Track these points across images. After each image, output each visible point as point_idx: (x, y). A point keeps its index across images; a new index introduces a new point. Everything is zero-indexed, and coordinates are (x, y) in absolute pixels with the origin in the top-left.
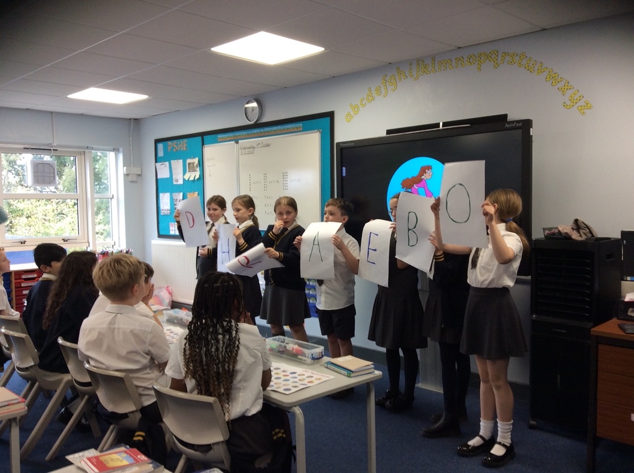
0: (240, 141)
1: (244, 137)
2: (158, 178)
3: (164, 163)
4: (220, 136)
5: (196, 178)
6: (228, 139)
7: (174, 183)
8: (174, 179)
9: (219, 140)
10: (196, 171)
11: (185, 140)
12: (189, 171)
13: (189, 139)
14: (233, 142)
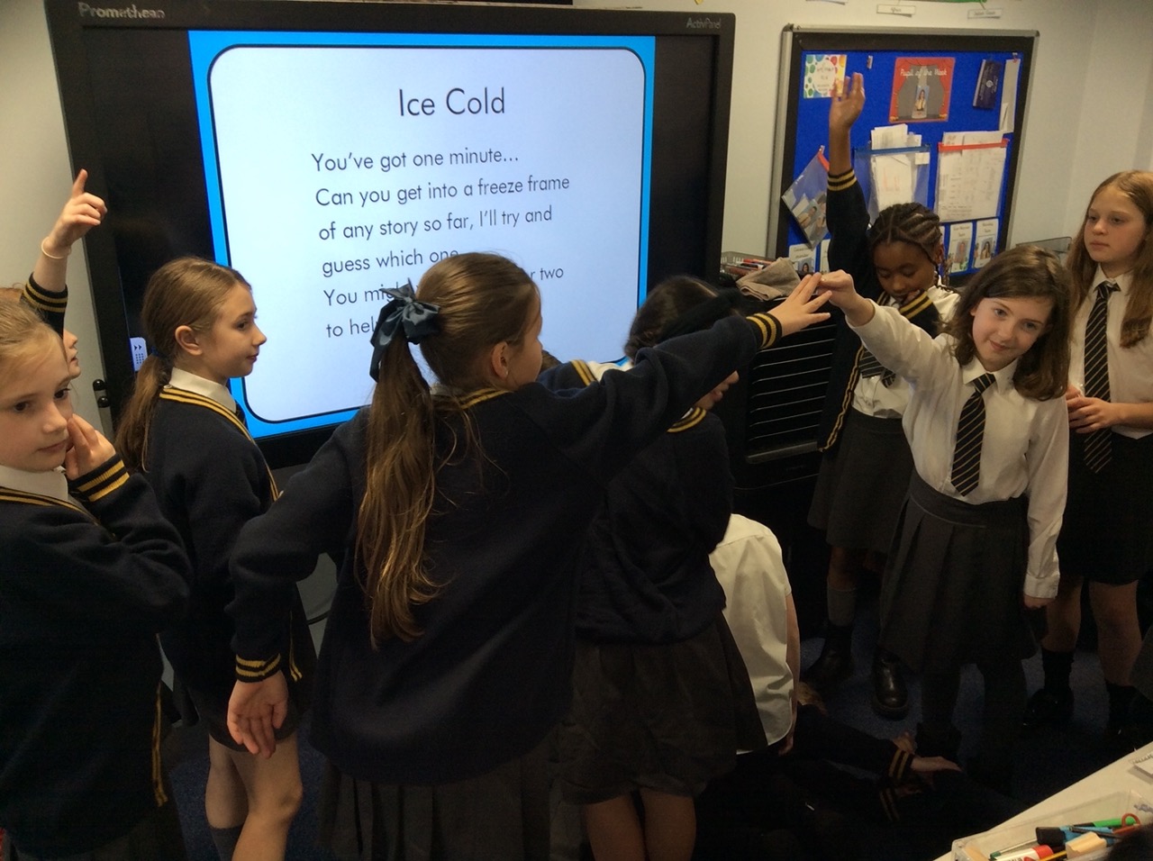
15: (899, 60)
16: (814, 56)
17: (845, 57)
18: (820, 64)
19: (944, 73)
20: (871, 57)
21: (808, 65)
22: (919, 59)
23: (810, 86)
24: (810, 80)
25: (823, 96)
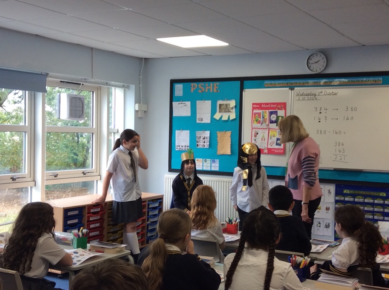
0: (295, 88)
1: (302, 85)
2: (174, 115)
3: (183, 102)
4: (267, 82)
5: (231, 119)
6: (279, 85)
7: (198, 122)
8: (197, 117)
9: (266, 86)
10: (230, 112)
11: (218, 83)
12: (220, 112)
13: (221, 82)
14: (287, 89)
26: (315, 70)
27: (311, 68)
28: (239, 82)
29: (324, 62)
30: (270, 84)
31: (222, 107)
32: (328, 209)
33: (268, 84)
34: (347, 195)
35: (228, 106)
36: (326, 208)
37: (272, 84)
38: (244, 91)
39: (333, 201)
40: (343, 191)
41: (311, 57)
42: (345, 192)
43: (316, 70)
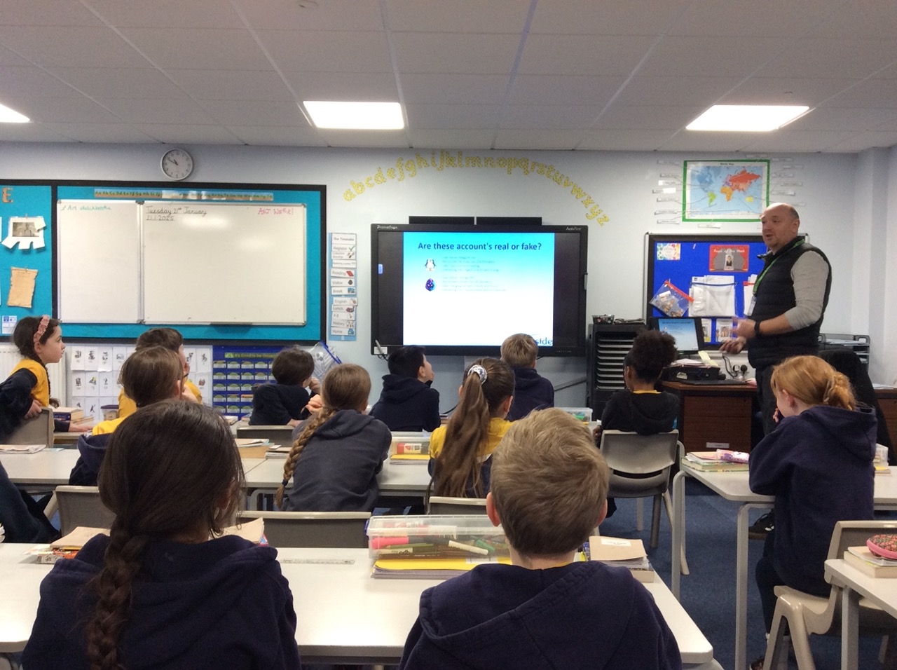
0: (145, 202)
1: (157, 197)
4: (98, 190)
5: (35, 246)
6: (120, 196)
9: (96, 195)
10: (34, 236)
11: (10, 188)
12: (13, 236)
13: (16, 187)
14: (134, 202)
15: (712, 246)
16: (662, 244)
17: (680, 245)
18: (666, 247)
19: (743, 251)
20: (695, 245)
21: (658, 247)
22: (726, 245)
23: (661, 255)
24: (660, 253)
25: (669, 259)
26: (174, 175)
27: (169, 172)
28: (49, 189)
29: (189, 165)
30: (104, 193)
31: (19, 227)
32: (202, 383)
33: (100, 193)
34: (229, 360)
35: (30, 226)
36: (200, 382)
37: (107, 193)
38: (58, 201)
39: (210, 370)
40: (224, 355)
41: (169, 156)
42: (228, 355)
43: (177, 175)
